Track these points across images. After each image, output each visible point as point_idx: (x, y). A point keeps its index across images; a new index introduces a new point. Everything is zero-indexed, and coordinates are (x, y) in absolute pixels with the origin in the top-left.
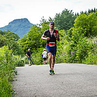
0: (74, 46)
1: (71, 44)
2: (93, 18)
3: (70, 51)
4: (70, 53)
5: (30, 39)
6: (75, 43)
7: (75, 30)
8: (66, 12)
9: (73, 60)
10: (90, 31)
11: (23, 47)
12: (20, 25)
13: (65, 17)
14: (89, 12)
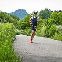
0: (48, 28)
1: (47, 27)
2: (61, 15)
3: (46, 31)
4: (45, 32)
5: (25, 21)
6: (49, 27)
7: (50, 20)
8: (47, 10)
9: (46, 36)
10: (58, 22)
11: (21, 25)
12: (21, 13)
13: (46, 12)
14: (59, 11)
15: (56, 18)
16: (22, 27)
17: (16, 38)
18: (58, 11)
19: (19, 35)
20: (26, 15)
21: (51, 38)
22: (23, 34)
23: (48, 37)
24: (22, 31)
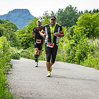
0: (74, 45)
1: (72, 43)
2: (97, 19)
3: (69, 50)
4: (69, 52)
5: (29, 32)
6: (76, 42)
7: (77, 29)
8: (70, 8)
9: (71, 60)
10: (92, 32)
11: (20, 39)
13: (68, 13)
14: (94, 12)
15: (89, 24)
16: (22, 43)
17: (11, 66)
18: (92, 11)
19: (17, 58)
21: (79, 64)
22: (25, 57)
23: (74, 62)
24: (22, 52)
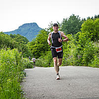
0: (80, 49)
1: (78, 47)
3: (77, 54)
4: (76, 56)
5: (39, 43)
6: (82, 46)
8: (73, 17)
10: (96, 36)
11: (32, 50)
12: (30, 29)
13: (72, 22)
15: (92, 29)
16: (34, 54)
18: (94, 17)
20: (38, 31)
21: (87, 66)
23: (82, 64)
